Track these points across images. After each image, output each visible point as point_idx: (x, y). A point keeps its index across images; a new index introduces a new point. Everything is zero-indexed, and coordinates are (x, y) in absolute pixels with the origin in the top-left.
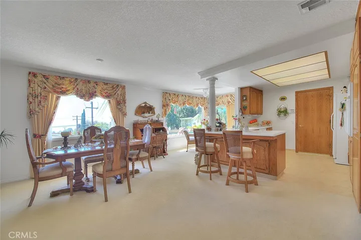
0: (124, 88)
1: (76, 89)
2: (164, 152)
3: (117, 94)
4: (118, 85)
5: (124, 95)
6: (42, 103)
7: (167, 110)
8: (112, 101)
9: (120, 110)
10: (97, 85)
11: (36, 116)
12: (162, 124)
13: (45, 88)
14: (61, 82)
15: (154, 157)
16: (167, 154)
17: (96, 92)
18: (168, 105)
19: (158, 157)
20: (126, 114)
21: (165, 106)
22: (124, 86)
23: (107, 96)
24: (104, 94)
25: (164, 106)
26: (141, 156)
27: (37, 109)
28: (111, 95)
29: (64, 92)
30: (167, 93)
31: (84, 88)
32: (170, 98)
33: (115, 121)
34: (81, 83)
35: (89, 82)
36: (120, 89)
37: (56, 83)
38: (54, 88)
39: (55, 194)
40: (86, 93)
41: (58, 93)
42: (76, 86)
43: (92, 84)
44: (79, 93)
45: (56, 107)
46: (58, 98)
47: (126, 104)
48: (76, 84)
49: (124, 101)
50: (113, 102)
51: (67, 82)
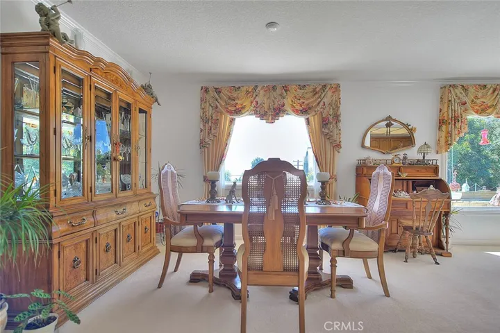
0: (337, 88)
1: (254, 103)
2: (439, 245)
3: (322, 104)
4: (325, 86)
5: (336, 105)
6: (213, 131)
7: (455, 132)
8: (312, 119)
9: (328, 136)
10: (286, 91)
11: (206, 149)
12: (436, 170)
13: (217, 107)
14: (235, 96)
15: (403, 254)
16: (450, 255)
17: (284, 105)
18: (456, 119)
19: (419, 256)
20: (339, 146)
21: (447, 123)
22: (338, 86)
23: (303, 111)
24: (299, 108)
25: (442, 122)
26: (353, 246)
27: (207, 140)
28: (310, 108)
29: (238, 112)
30: (454, 86)
31: (265, 100)
32: (465, 99)
33: (317, 160)
34: (262, 93)
35: (274, 88)
36: (330, 93)
37: (230, 98)
38: (227, 106)
39: (196, 278)
40: (269, 109)
41: (231, 113)
42: (255, 98)
43: (279, 91)
44: (258, 109)
45: (229, 135)
46: (232, 121)
47: (340, 125)
48: (254, 96)
49: (337, 117)
50: (315, 120)
51: (243, 94)
